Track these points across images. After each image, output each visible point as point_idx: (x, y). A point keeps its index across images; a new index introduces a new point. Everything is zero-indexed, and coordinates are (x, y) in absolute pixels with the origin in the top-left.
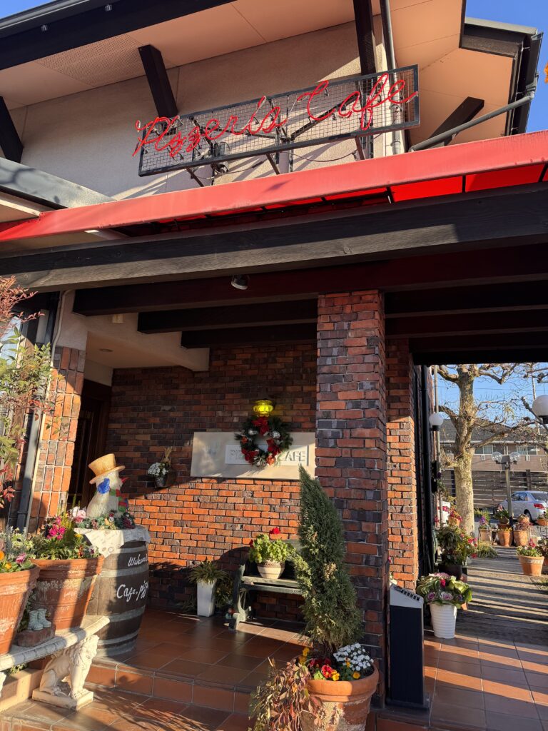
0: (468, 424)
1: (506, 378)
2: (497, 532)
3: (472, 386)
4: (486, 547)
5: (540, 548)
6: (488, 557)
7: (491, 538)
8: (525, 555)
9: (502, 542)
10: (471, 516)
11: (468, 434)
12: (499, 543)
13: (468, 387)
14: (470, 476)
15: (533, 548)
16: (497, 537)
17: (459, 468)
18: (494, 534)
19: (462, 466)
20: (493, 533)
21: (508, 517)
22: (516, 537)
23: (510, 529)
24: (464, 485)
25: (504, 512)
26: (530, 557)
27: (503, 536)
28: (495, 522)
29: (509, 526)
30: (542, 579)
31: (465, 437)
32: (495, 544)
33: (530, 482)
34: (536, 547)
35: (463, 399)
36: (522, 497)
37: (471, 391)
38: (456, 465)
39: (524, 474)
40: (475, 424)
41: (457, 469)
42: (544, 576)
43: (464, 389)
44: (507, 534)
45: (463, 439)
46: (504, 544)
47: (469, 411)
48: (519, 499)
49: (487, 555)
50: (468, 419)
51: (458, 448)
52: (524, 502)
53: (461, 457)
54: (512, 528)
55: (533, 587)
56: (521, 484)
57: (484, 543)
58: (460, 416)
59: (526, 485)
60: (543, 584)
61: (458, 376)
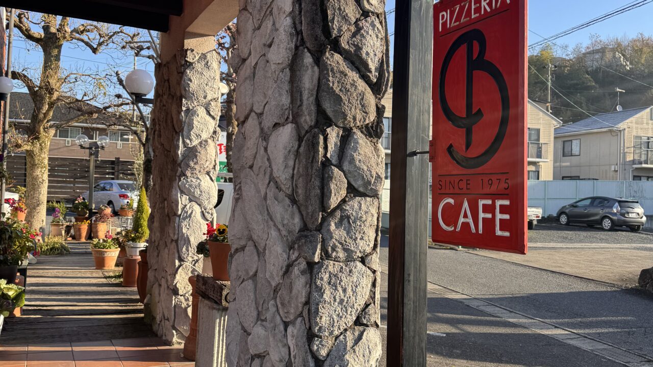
0: (50, 98)
1: (103, 47)
2: (73, 225)
3: (59, 52)
4: (57, 243)
5: (117, 239)
6: (58, 254)
7: (63, 232)
8: (99, 248)
9: (77, 237)
10: (43, 209)
11: (48, 110)
12: (74, 238)
13: (55, 52)
14: (46, 162)
15: (109, 240)
16: (72, 231)
17: (32, 151)
18: (68, 229)
19: (36, 150)
20: (67, 226)
21: (87, 209)
22: (94, 230)
23: (89, 221)
24: (38, 172)
25: (84, 204)
26: (105, 250)
27: (79, 230)
28: (71, 215)
29: (87, 219)
30: (114, 271)
31: (45, 114)
32: (70, 239)
33: (118, 171)
34: (113, 239)
35: (46, 67)
36: (108, 187)
37: (58, 58)
38: (28, 148)
39: (112, 162)
40: (58, 99)
41: (30, 153)
42: (117, 269)
43: (50, 53)
44: (84, 227)
45: (41, 116)
46: (80, 238)
47: (53, 82)
48: (104, 189)
49: (57, 252)
50: (50, 91)
51: (34, 127)
52: (109, 192)
53: (37, 138)
54: (91, 221)
55: (104, 281)
56: (108, 173)
57: (56, 239)
58: (40, 88)
59: (113, 174)
60: (115, 277)
61: (43, 35)
